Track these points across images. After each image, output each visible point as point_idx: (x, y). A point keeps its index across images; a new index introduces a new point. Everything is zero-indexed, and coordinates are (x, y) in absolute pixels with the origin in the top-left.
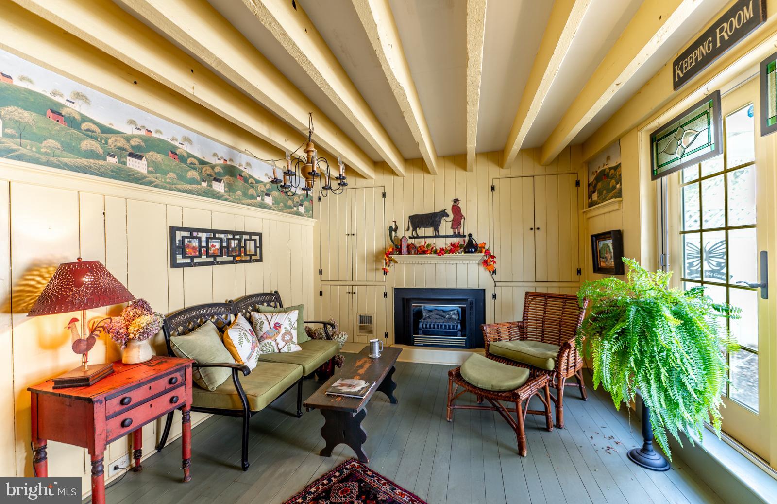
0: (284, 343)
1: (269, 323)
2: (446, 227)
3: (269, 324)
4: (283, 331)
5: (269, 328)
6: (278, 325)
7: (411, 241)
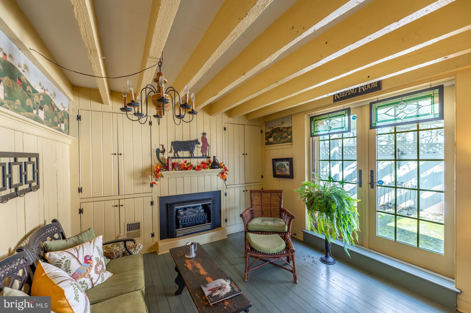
0: (98, 275)
1: (77, 259)
2: (198, 151)
3: (78, 261)
4: (95, 263)
5: (78, 266)
6: (88, 258)
7: (174, 161)
